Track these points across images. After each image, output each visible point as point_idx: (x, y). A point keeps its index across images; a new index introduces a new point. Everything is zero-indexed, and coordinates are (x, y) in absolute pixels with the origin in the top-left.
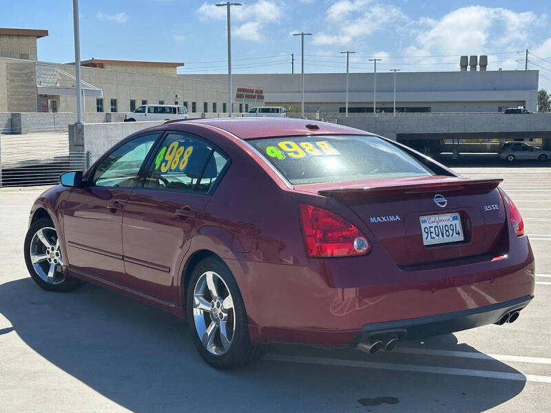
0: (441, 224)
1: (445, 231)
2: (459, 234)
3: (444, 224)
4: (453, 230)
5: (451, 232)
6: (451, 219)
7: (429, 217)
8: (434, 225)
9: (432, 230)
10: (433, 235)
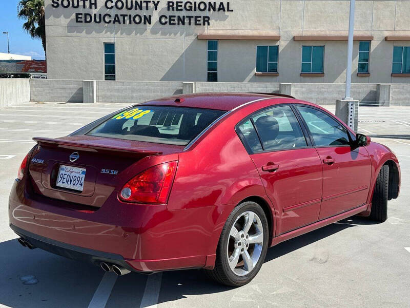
0: (72, 174)
1: (73, 180)
2: (81, 185)
3: (75, 174)
4: (79, 181)
5: (77, 182)
6: (81, 173)
7: (67, 167)
8: (68, 173)
9: (66, 176)
10: (65, 181)
